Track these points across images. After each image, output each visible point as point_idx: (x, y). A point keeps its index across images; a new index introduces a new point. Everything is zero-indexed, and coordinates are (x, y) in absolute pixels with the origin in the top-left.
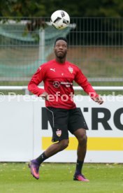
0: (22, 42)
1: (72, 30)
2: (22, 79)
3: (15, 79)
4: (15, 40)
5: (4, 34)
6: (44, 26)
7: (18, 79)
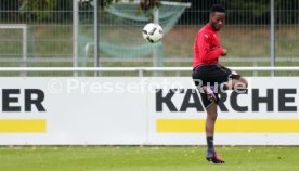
0: (135, 22)
1: (187, 9)
2: (135, 60)
3: (128, 60)
4: (128, 20)
5: (117, 13)
6: (158, 5)
7: (131, 60)
